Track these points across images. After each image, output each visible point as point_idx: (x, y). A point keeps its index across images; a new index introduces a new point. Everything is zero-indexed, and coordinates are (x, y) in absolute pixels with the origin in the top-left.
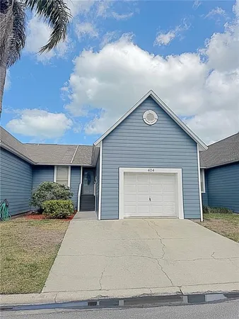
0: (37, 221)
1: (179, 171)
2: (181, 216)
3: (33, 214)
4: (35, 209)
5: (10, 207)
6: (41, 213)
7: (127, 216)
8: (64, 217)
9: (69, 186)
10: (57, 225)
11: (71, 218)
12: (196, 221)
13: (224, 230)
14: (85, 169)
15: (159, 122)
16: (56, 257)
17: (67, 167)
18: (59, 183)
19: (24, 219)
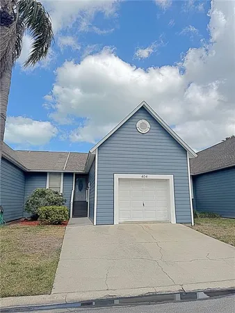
0: (33, 227)
1: (171, 177)
2: (174, 221)
3: (26, 220)
4: (28, 215)
5: (4, 214)
6: (36, 220)
7: (122, 221)
8: (60, 223)
9: (61, 192)
10: (54, 230)
11: (66, 225)
12: (187, 225)
13: (215, 233)
14: (78, 175)
15: (151, 131)
16: (58, 260)
17: (60, 174)
18: (53, 189)
19: (19, 225)
